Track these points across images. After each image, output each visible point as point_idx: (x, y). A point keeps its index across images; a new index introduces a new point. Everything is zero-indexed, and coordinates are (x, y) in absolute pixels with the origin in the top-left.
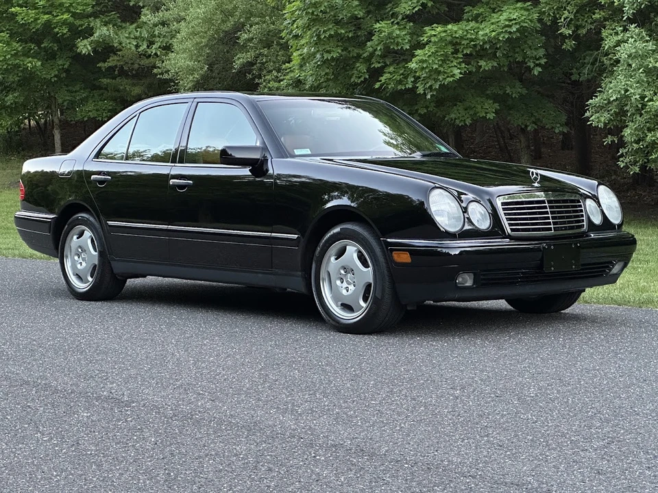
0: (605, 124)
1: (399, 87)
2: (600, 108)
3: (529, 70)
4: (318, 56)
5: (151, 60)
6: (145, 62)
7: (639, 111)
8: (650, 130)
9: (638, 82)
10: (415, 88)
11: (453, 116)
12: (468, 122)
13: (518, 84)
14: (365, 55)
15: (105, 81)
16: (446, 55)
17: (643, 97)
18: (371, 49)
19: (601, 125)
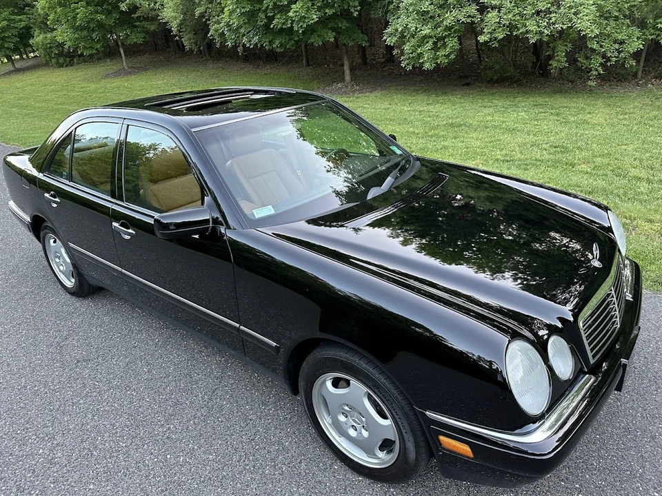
0: (394, 43)
1: (284, 27)
2: (391, 35)
3: (352, 13)
4: (238, 10)
5: (156, 12)
6: (154, 13)
7: (413, 36)
8: (419, 46)
9: (413, 20)
10: (292, 27)
11: (312, 41)
12: (321, 43)
13: (344, 21)
14: (263, 8)
15: (137, 24)
16: (308, 7)
17: (416, 28)
18: (266, 5)
19: (392, 44)
